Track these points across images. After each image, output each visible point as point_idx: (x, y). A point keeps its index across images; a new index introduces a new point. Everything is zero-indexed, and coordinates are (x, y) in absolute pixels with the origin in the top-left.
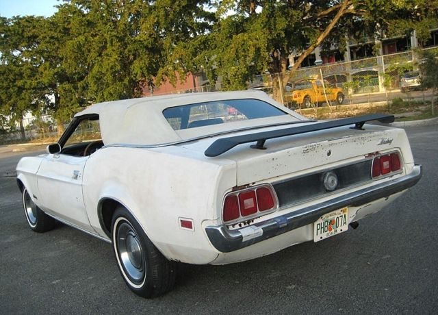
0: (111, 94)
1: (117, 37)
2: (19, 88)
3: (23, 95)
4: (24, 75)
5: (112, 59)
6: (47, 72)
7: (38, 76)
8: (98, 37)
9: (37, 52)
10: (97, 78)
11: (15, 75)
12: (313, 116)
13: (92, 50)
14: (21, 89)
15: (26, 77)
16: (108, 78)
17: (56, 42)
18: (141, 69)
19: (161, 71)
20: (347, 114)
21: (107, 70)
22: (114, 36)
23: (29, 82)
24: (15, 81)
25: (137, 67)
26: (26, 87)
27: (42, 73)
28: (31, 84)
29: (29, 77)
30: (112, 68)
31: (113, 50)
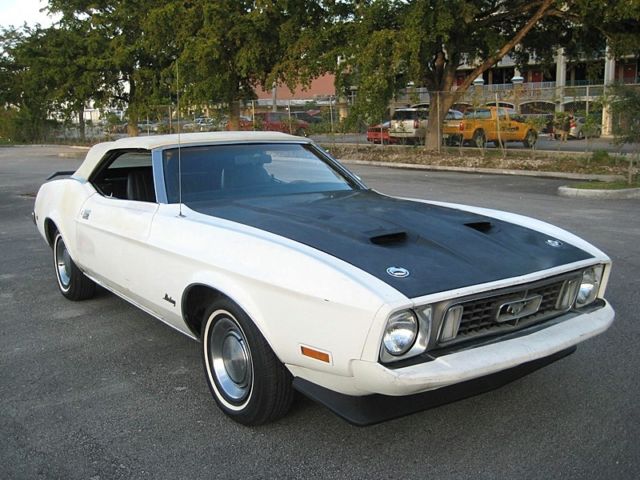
0: (203, 93)
1: (218, 12)
2: (79, 67)
3: (83, 79)
4: (89, 49)
5: (209, 42)
6: (120, 49)
7: (107, 53)
8: (193, 8)
9: (110, 20)
10: (186, 68)
11: (77, 48)
12: (477, 161)
13: (183, 26)
14: (81, 69)
15: (92, 53)
16: (202, 69)
17: (135, 9)
18: (249, 61)
19: (277, 67)
20: (525, 164)
21: (201, 58)
22: (215, 10)
23: (93, 60)
24: (75, 56)
25: (244, 58)
26: (88, 67)
27: (113, 49)
28: (96, 64)
29: (96, 53)
30: (208, 55)
31: (212, 29)
